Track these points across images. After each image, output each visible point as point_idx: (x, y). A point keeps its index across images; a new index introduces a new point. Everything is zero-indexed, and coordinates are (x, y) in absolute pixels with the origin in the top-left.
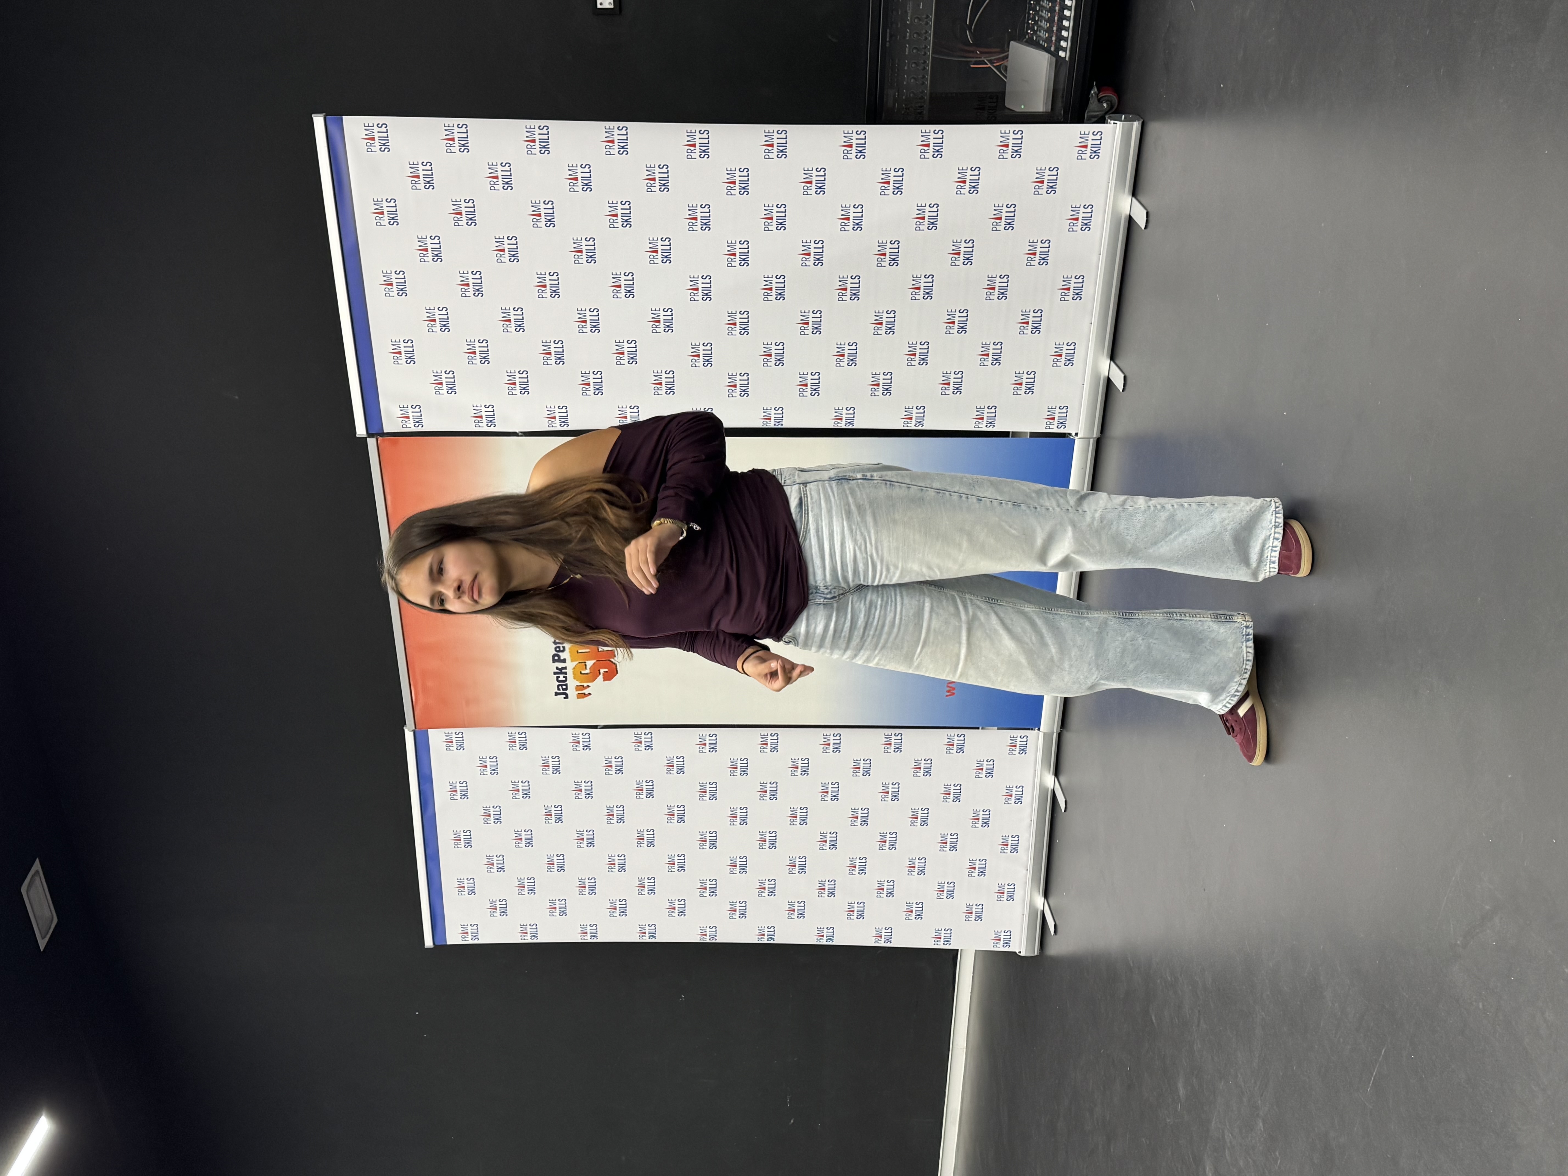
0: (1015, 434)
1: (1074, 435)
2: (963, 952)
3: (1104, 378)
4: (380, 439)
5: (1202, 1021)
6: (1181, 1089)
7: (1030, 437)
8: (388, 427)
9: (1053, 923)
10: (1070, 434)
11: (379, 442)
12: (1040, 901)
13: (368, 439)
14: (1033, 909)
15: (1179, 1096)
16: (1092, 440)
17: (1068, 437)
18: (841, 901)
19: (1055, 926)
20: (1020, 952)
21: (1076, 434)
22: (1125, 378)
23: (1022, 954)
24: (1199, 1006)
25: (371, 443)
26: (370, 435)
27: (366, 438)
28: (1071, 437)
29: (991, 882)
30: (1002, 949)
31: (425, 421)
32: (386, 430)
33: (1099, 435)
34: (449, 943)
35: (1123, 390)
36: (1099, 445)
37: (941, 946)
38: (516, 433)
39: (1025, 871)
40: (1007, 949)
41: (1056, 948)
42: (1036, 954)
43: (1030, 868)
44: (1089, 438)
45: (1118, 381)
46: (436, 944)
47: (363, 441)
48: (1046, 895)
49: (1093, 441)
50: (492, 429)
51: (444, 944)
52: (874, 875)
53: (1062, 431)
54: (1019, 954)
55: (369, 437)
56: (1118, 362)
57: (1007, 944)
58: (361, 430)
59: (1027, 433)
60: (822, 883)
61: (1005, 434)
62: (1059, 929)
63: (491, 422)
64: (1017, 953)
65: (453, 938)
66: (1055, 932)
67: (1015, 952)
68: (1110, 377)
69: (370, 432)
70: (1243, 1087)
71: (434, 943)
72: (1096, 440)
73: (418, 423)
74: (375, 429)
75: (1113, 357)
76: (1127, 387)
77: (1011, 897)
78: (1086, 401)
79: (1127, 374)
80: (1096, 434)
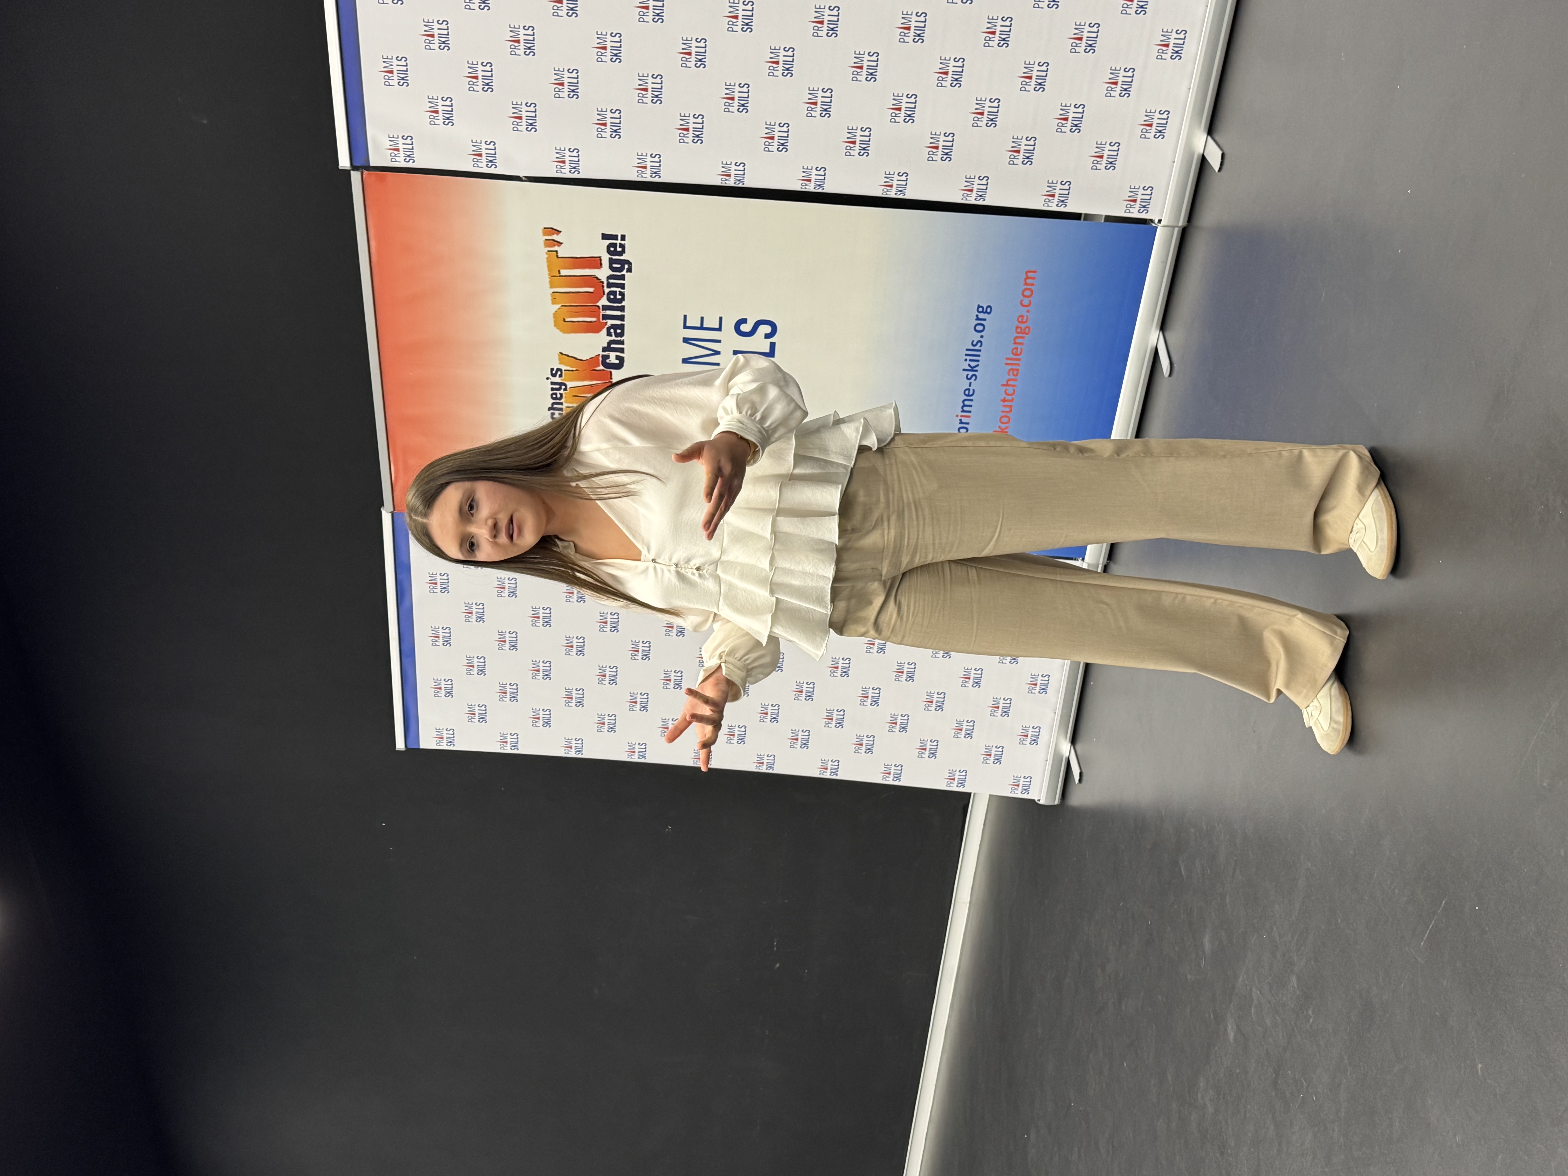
0: (1088, 217)
1: (1156, 221)
2: (977, 796)
3: (1198, 156)
4: (365, 172)
5: (1238, 872)
6: (1207, 944)
7: (1105, 221)
8: (375, 160)
9: (1079, 771)
10: (1152, 221)
11: (364, 176)
12: (1065, 747)
13: (352, 172)
14: (1057, 756)
15: (1204, 951)
16: (1176, 229)
17: (1149, 224)
18: (849, 732)
19: (1081, 774)
20: (1039, 800)
21: (1160, 221)
22: (1223, 156)
23: (1042, 802)
24: (1236, 855)
25: (355, 176)
26: (354, 168)
27: (349, 171)
28: (1153, 225)
29: (1014, 723)
30: (1019, 795)
31: (416, 156)
32: (373, 163)
33: (1186, 224)
34: (421, 747)
35: (1220, 170)
36: (1184, 234)
37: (954, 788)
38: (519, 177)
39: (1052, 715)
40: (1025, 796)
41: (1077, 799)
42: (1056, 803)
43: (1059, 710)
44: (1174, 227)
45: (1214, 160)
46: (409, 747)
47: (347, 173)
48: (1073, 741)
49: (1179, 230)
50: (492, 171)
51: (418, 747)
52: (888, 707)
53: (1143, 216)
54: (1038, 802)
55: (354, 170)
56: (1217, 138)
57: (1026, 790)
58: (344, 161)
59: (1102, 216)
60: (830, 712)
61: (1076, 216)
62: (1084, 778)
63: (492, 162)
64: (1036, 800)
65: (427, 741)
66: (1080, 780)
67: (1034, 800)
68: (1205, 155)
69: (355, 164)
70: (1278, 941)
71: (406, 746)
72: (1181, 229)
73: (409, 157)
74: (360, 163)
75: (1210, 132)
76: (1224, 167)
77: (1035, 741)
78: (1175, 182)
79: (1226, 152)
80: (1182, 222)
